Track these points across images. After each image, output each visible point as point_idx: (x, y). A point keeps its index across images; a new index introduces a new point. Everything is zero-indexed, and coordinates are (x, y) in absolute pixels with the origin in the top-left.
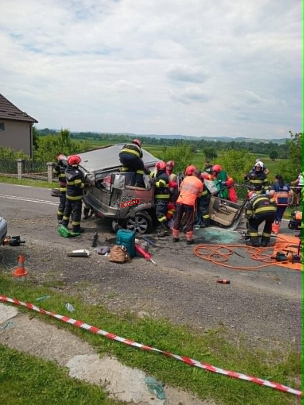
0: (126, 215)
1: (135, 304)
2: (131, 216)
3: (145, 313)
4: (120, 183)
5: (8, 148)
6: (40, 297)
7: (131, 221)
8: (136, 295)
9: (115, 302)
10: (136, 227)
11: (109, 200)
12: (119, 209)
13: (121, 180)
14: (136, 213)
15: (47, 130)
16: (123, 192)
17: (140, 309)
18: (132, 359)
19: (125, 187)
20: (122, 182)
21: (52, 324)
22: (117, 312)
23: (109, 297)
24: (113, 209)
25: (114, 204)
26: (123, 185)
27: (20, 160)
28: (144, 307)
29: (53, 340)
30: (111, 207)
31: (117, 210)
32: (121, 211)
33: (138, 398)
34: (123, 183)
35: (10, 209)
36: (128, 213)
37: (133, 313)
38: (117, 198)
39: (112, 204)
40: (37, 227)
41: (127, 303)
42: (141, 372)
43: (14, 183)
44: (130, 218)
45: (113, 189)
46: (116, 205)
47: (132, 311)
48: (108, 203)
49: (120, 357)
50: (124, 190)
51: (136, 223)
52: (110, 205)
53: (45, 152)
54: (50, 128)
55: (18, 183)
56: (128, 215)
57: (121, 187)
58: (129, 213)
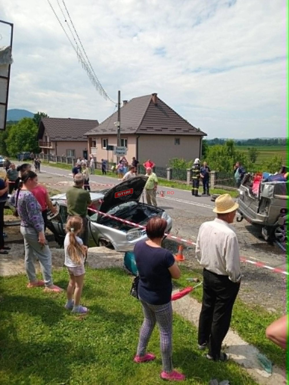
0: (275, 223)
1: (267, 301)
2: (280, 224)
3: (274, 310)
4: (269, 192)
5: (181, 159)
6: (189, 277)
7: (280, 229)
8: (270, 294)
9: (248, 296)
10: (285, 236)
11: (258, 207)
12: (268, 216)
13: (270, 190)
14: (285, 221)
15: (216, 140)
16: (272, 200)
17: (269, 306)
18: (250, 338)
19: (274, 197)
20: (271, 191)
21: (195, 298)
22: (249, 303)
23: (245, 291)
24: (261, 216)
25: (263, 211)
26: (271, 194)
27: (189, 169)
28: (274, 305)
29: (193, 309)
30: (259, 214)
31: (265, 217)
32: (270, 219)
33: (248, 364)
34: (272, 193)
35: (178, 210)
36: (276, 221)
37: (263, 308)
38: (266, 206)
39: (260, 212)
40: (195, 226)
41: (259, 299)
42: (256, 349)
43: (184, 189)
44: (278, 225)
45: (262, 197)
46: (265, 213)
47: (262, 306)
48: (257, 210)
49: (241, 334)
50: (272, 199)
51: (285, 231)
52: (258, 212)
53: (211, 161)
54: (219, 138)
55: (187, 188)
56: (276, 223)
57: (270, 196)
58: (278, 222)
